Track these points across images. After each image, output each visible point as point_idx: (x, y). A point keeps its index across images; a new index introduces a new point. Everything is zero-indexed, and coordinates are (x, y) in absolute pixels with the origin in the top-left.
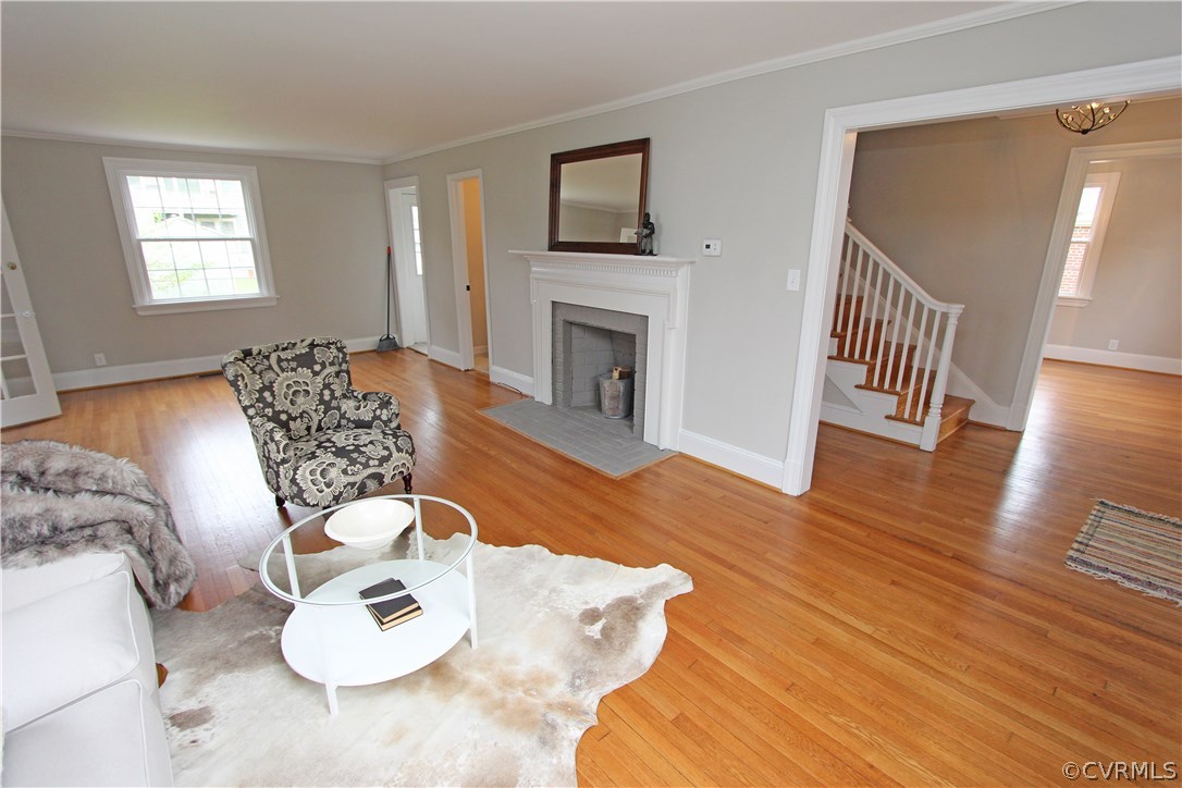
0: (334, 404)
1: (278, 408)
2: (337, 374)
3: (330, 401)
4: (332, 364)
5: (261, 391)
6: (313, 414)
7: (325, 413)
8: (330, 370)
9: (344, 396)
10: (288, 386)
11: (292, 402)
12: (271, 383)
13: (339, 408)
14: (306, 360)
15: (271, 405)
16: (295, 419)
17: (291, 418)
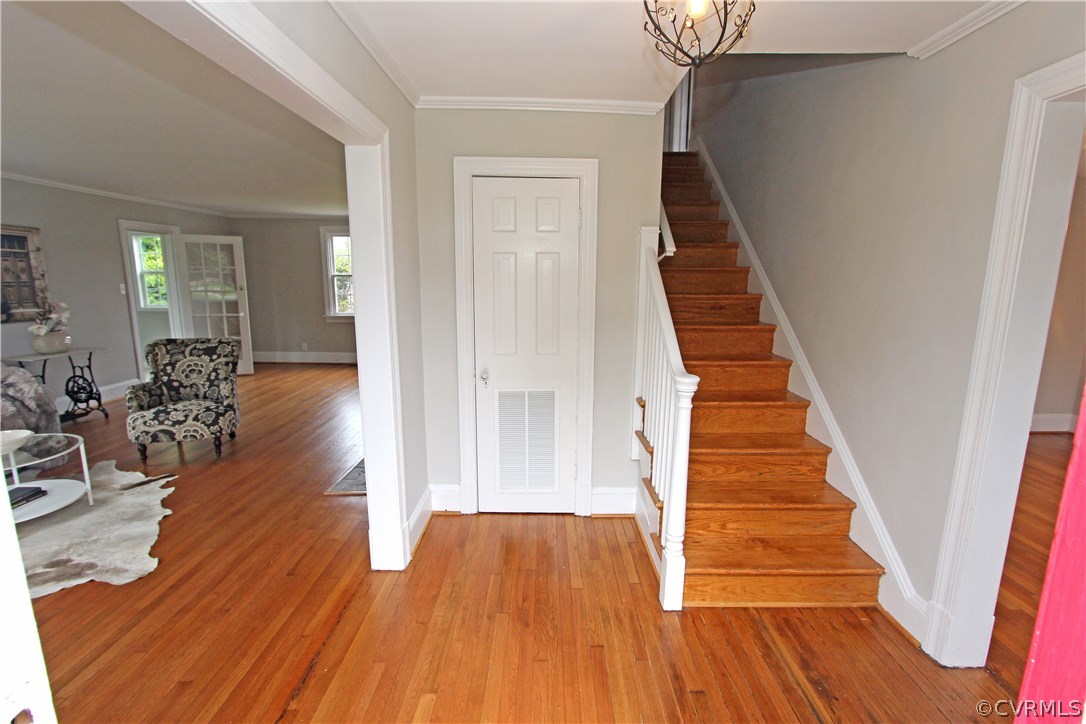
0: (216, 382)
1: (174, 377)
2: (227, 364)
3: (214, 381)
4: (225, 356)
5: (167, 365)
6: (201, 387)
7: (209, 387)
8: (223, 360)
9: (226, 379)
10: (189, 366)
11: (187, 376)
12: (176, 362)
13: (218, 386)
14: (210, 352)
15: (169, 375)
16: (186, 387)
17: (181, 385)
